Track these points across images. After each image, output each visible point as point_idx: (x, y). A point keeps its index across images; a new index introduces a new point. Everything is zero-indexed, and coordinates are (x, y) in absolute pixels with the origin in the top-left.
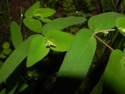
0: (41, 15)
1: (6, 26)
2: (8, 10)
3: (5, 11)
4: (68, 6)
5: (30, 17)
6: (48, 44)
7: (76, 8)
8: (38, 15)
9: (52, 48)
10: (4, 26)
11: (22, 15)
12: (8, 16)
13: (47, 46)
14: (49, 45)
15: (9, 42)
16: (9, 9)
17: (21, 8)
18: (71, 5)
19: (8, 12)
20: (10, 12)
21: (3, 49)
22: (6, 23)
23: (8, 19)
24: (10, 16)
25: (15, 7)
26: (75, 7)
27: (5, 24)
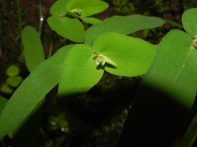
0: (81, 11)
1: (13, 38)
2: (17, 9)
3: (11, 13)
4: (122, 5)
5: (60, 15)
6: (101, 60)
7: (136, 9)
8: (76, 10)
9: (108, 69)
10: (11, 38)
11: (42, 19)
12: (17, 21)
13: (98, 64)
14: (103, 64)
15: (18, 64)
16: (19, 8)
17: (40, 6)
18: (127, 3)
19: (17, 14)
20: (21, 13)
21: (7, 77)
22: (14, 33)
23: (16, 26)
24: (20, 20)
25: (30, 5)
26: (135, 6)
27: (12, 35)
